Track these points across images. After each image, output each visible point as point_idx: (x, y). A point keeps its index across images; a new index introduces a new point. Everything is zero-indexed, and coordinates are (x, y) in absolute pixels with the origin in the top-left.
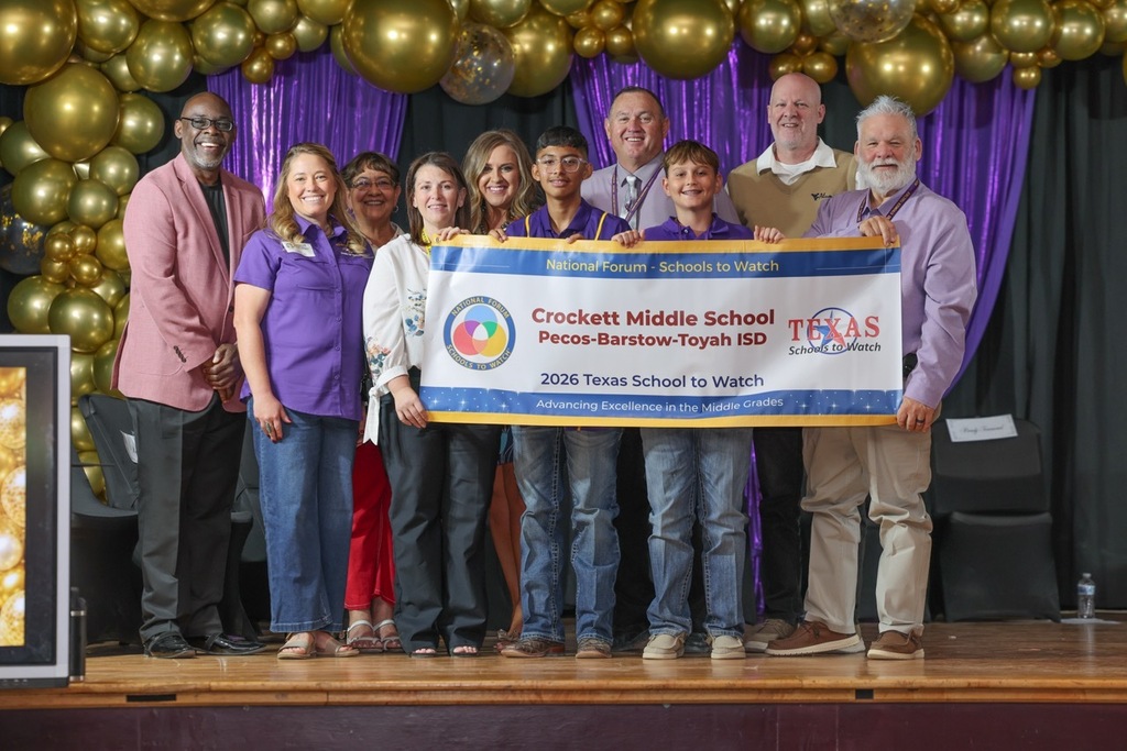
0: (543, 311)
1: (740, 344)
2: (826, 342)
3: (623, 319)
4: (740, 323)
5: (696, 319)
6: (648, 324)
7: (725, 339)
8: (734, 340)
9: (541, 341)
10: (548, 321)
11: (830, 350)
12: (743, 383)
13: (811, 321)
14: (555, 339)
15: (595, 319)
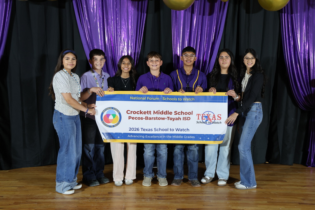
0: (129, 111)
1: (183, 120)
2: (207, 121)
3: (152, 113)
4: (183, 114)
5: (172, 113)
6: (159, 114)
7: (179, 118)
8: (182, 119)
9: (129, 119)
10: (131, 113)
11: (208, 123)
12: (184, 130)
13: (203, 115)
14: (133, 118)
15: (145, 113)
